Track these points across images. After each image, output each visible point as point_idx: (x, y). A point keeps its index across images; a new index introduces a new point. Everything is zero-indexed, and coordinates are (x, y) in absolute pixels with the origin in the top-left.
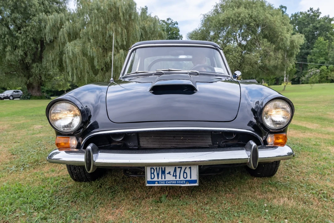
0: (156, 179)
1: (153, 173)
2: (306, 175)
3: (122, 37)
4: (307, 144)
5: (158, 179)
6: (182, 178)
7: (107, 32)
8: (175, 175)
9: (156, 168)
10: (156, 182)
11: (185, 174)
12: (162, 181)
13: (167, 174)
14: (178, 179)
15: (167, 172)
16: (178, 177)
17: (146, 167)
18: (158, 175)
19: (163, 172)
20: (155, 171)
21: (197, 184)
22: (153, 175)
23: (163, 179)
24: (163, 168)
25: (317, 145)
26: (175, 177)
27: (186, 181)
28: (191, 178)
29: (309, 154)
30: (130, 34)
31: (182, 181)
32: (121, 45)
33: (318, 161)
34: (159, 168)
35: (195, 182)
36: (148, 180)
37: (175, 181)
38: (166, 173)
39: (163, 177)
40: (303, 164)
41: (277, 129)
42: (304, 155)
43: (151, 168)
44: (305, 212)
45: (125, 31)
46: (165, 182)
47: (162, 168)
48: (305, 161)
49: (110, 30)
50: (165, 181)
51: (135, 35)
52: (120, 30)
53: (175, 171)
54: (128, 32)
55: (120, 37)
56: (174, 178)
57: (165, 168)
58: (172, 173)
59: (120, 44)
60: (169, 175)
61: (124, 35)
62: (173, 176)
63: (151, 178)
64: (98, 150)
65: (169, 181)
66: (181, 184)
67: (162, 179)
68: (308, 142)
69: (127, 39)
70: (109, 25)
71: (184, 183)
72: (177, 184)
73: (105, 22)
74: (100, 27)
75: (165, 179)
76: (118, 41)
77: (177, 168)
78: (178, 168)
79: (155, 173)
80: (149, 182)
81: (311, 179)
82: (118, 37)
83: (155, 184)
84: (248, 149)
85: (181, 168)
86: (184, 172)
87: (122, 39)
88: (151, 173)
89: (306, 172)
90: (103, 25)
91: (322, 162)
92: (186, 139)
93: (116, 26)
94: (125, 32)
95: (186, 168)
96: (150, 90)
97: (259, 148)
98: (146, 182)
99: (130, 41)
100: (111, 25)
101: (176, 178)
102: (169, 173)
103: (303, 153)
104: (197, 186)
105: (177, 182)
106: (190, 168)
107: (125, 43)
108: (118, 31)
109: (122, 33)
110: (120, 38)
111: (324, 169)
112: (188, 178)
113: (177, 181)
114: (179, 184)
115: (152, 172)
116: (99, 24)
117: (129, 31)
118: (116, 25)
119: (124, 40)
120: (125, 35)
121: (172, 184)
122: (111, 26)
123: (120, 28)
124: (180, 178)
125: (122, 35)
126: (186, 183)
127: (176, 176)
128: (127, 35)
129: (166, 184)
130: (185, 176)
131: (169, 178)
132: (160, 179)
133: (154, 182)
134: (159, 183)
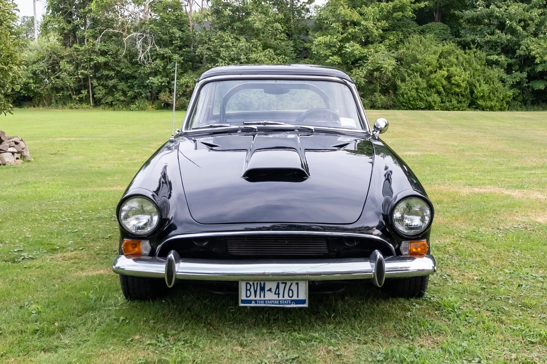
0: (252, 298)
1: (249, 290)
5: (255, 297)
6: (286, 297)
8: (277, 292)
9: (253, 284)
10: (253, 302)
11: (291, 292)
12: (261, 300)
13: (268, 291)
14: (281, 298)
15: (267, 288)
16: (281, 295)
17: (240, 282)
18: (255, 292)
19: (262, 289)
20: (252, 287)
21: (306, 305)
22: (248, 292)
23: (262, 298)
24: (262, 283)
26: (277, 295)
28: (298, 297)
31: (286, 300)
34: (257, 283)
35: (303, 302)
36: (242, 299)
37: (277, 300)
38: (266, 290)
39: (262, 295)
43: (247, 283)
47: (260, 283)
50: (265, 301)
53: (278, 287)
56: (276, 297)
57: (264, 283)
58: (273, 290)
60: (269, 292)
62: (275, 294)
63: (247, 297)
64: (179, 258)
65: (269, 300)
66: (285, 304)
67: (260, 297)
71: (288, 304)
72: (280, 304)
75: (264, 297)
77: (280, 284)
78: (282, 283)
79: (252, 290)
80: (243, 301)
83: (251, 303)
84: (371, 260)
85: (286, 283)
86: (290, 289)
88: (247, 290)
92: (293, 244)
95: (292, 284)
96: (244, 176)
98: (240, 301)
101: (279, 297)
102: (270, 290)
104: (306, 308)
105: (279, 302)
106: (297, 284)
112: (295, 298)
113: (280, 300)
114: (282, 304)
115: (248, 288)
121: (273, 304)
124: (283, 297)
126: (291, 304)
127: (279, 294)
129: (265, 303)
130: (291, 295)
131: (270, 296)
132: (258, 298)
133: (250, 302)
134: (256, 303)
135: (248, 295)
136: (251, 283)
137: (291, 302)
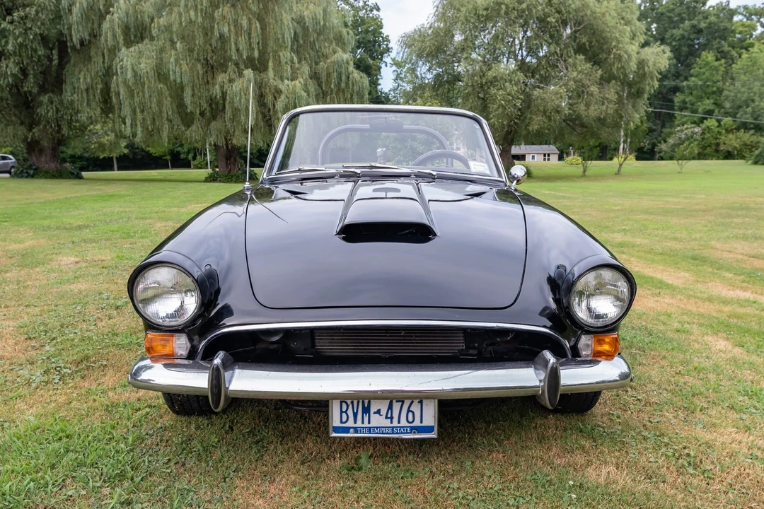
0: (350, 423)
1: (346, 412)
2: (655, 410)
3: (250, 38)
4: (662, 328)
5: (355, 422)
6: (404, 423)
7: (216, 26)
8: (389, 416)
9: (352, 403)
10: (352, 430)
11: (410, 414)
12: (363, 428)
13: (375, 413)
14: (395, 424)
15: (373, 409)
16: (395, 420)
17: (330, 402)
18: (355, 415)
19: (366, 410)
20: (350, 408)
21: (433, 435)
22: (344, 415)
23: (366, 424)
24: (366, 402)
25: (684, 332)
26: (389, 420)
27: (412, 428)
28: (421, 422)
29: (664, 357)
30: (269, 32)
31: (403, 427)
32: (247, 57)
33: (682, 374)
34: (358, 402)
35: (429, 429)
36: (334, 425)
37: (389, 427)
38: (372, 412)
39: (366, 419)
40: (651, 381)
41: (599, 325)
42: (653, 359)
43: (341, 402)
44: (648, 500)
45: (258, 25)
46: (370, 431)
47: (363, 403)
48: (654, 374)
49: (222, 23)
50: (370, 428)
51: (280, 36)
52: (244, 22)
53: (390, 407)
54: (263, 28)
55: (245, 39)
56: (387, 423)
57: (369, 402)
58: (384, 412)
59: (245, 57)
60: (377, 415)
61: (254, 35)
62: (387, 418)
63: (342, 422)
64: (234, 363)
65: (377, 428)
66: (402, 433)
67: (363, 423)
68: (664, 324)
69: (261, 45)
70: (220, 10)
71: (407, 433)
72: (393, 433)
73: (211, 3)
74: (199, 14)
75: (369, 423)
76: (241, 48)
77: (394, 401)
78: (397, 402)
79: (350, 412)
80: (336, 430)
81: (665, 419)
82: (240, 38)
83: (348, 432)
84: (538, 367)
85: (403, 402)
86: (409, 411)
87: (250, 45)
88: (342, 412)
89: (656, 403)
90: (206, 10)
91: (692, 378)
92: (412, 336)
93: (236, 13)
94: (256, 27)
95: (412, 402)
97: (562, 365)
98: (331, 430)
99: (269, 50)
100: (225, 10)
101: (391, 423)
102: (378, 412)
103: (653, 353)
104: (434, 439)
105: (393, 430)
106: (421, 402)
107: (256, 54)
108: (241, 24)
109: (250, 29)
110: (246, 43)
111: (693, 396)
112: (417, 423)
113: (393, 427)
114: (397, 433)
115: (344, 409)
116: (196, 6)
117: (266, 26)
118: (237, 11)
119: (255, 46)
120: (258, 35)
121: (383, 433)
122: (225, 13)
123: (245, 18)
124: (399, 423)
125: (250, 34)
126: (411, 433)
127: (392, 418)
128: (262, 35)
129: (370, 433)
130: (410, 419)
131: (378, 421)
132: (359, 424)
133: (347, 430)
134: (356, 432)
135: (344, 420)
136: (349, 402)
137: (411, 430)
